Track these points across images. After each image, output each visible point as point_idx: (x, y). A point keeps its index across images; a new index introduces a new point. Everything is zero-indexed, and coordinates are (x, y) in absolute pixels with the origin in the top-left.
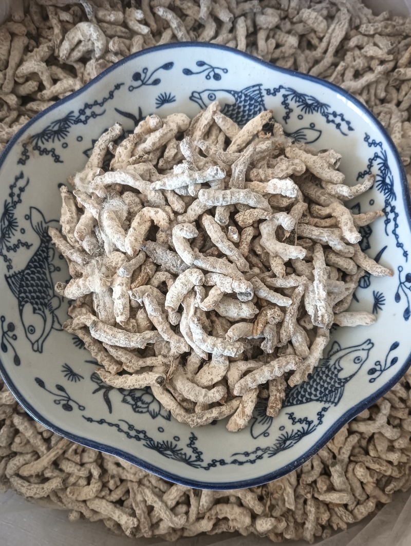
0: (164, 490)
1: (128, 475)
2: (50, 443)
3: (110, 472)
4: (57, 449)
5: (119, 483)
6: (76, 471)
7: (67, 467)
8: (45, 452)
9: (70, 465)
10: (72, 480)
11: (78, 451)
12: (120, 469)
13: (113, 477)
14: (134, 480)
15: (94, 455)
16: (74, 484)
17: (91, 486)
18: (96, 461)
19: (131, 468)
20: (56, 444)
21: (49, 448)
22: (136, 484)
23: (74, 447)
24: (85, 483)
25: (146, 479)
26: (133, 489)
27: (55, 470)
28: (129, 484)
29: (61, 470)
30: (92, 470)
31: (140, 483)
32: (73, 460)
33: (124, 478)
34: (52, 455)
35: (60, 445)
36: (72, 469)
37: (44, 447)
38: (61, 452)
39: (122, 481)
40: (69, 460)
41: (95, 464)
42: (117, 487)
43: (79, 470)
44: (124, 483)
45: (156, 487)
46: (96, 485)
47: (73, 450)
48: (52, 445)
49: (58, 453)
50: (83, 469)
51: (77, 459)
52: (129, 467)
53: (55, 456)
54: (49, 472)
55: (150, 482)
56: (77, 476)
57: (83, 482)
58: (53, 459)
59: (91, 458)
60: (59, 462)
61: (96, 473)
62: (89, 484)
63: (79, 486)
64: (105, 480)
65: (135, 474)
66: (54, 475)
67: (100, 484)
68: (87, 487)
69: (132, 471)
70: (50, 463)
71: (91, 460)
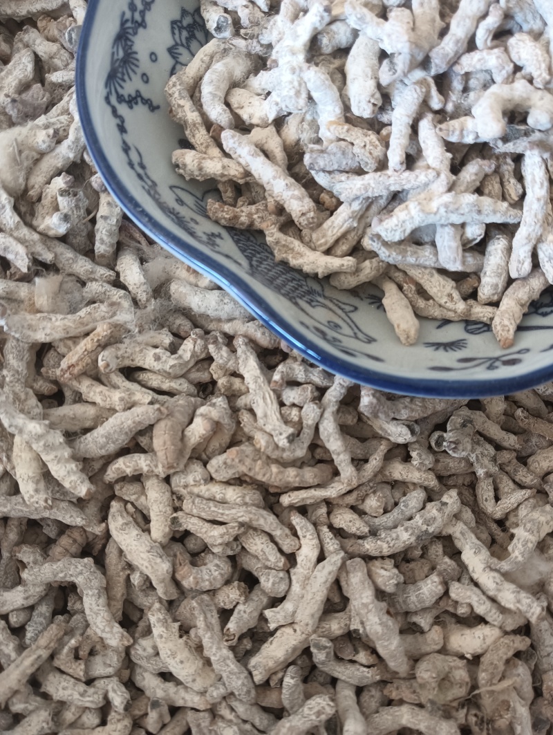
0: (261, 728)
1: (188, 697)
2: (24, 636)
3: (148, 693)
4: (38, 648)
5: (167, 719)
6: (76, 696)
7: (59, 688)
8: (13, 655)
9: (64, 684)
10: (69, 716)
11: (81, 653)
12: (170, 686)
13: (155, 704)
14: (202, 707)
15: (115, 658)
16: (73, 725)
17: (109, 727)
18: (118, 674)
19: (194, 680)
20: (35, 639)
21: (21, 648)
22: (206, 715)
23: (73, 642)
24: (97, 721)
25: (224, 704)
26: (199, 725)
27: (33, 697)
28: (190, 716)
29: (46, 696)
30: (111, 695)
31: (213, 712)
32: (71, 671)
33: (180, 703)
34: (28, 662)
35: (43, 641)
36: (69, 692)
37: (11, 646)
38: (45, 654)
39: (174, 710)
40: (62, 672)
41: (115, 679)
42: (164, 726)
43: (82, 695)
44: (179, 716)
45: (245, 721)
46: (120, 726)
47: (71, 649)
48: (28, 642)
49: (39, 657)
50: (91, 690)
51: (79, 669)
52: (190, 679)
53: (32, 665)
54: (20, 702)
55: (232, 710)
56: (78, 707)
57: (91, 719)
58: (29, 671)
59: (110, 666)
60: (41, 679)
61: (118, 698)
62: (103, 723)
63: (83, 727)
64: (137, 713)
65: (203, 693)
66: (31, 708)
67: (127, 722)
68: (100, 729)
69: (198, 686)
70: (24, 681)
71: (110, 670)
